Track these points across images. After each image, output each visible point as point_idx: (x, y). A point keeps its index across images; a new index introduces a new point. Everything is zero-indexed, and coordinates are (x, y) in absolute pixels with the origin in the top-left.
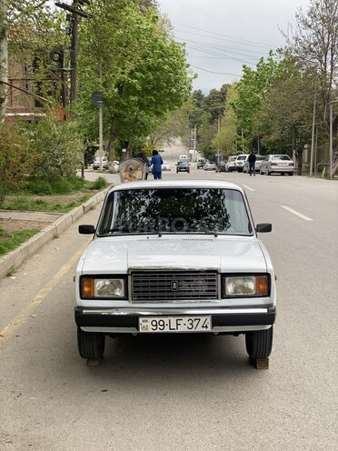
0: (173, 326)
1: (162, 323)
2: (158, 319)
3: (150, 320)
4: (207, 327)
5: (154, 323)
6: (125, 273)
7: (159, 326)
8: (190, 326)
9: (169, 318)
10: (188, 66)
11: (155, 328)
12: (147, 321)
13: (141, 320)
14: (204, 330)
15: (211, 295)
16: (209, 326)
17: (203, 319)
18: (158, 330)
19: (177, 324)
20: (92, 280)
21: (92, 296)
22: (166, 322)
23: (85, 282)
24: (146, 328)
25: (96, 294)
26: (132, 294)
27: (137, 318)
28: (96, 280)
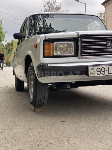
0: (111, 72)
1: (103, 70)
2: (101, 67)
3: (96, 68)
5: (98, 70)
6: (76, 37)
7: (101, 72)
9: (108, 66)
10: (3, 29)
11: (99, 73)
12: (93, 69)
13: (90, 68)
18: (101, 75)
20: (51, 44)
21: (52, 55)
22: (106, 69)
23: (46, 46)
24: (93, 74)
25: (55, 54)
26: (81, 51)
27: (87, 67)
28: (55, 43)
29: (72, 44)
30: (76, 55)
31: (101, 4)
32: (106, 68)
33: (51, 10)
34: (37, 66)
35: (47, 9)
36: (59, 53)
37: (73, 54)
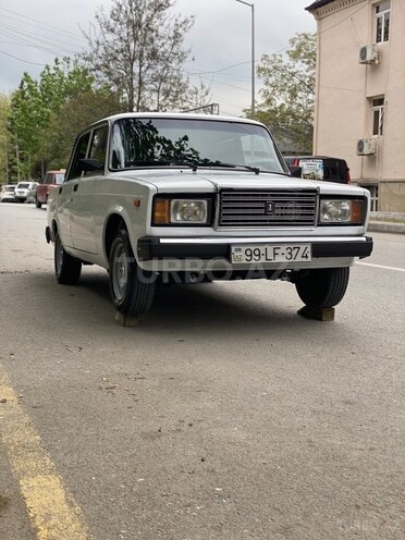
0: (270, 256)
1: (257, 252)
2: (253, 248)
3: (244, 249)
4: (307, 257)
5: (249, 253)
6: (212, 191)
7: (254, 257)
8: (289, 256)
9: (266, 246)
11: (249, 258)
12: (240, 250)
13: (233, 249)
14: (304, 260)
15: (308, 220)
16: (309, 255)
17: (303, 247)
18: (253, 261)
19: (275, 254)
20: (167, 201)
21: (167, 222)
22: (263, 252)
23: (158, 205)
24: (239, 258)
25: (172, 220)
26: (220, 218)
27: (229, 246)
28: (173, 202)
29: (205, 202)
30: (210, 224)
31: (306, 9)
32: (262, 249)
33: (137, 8)
34: (139, 241)
35: (121, 6)
36: (178, 217)
37: (204, 221)
